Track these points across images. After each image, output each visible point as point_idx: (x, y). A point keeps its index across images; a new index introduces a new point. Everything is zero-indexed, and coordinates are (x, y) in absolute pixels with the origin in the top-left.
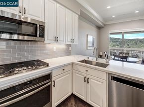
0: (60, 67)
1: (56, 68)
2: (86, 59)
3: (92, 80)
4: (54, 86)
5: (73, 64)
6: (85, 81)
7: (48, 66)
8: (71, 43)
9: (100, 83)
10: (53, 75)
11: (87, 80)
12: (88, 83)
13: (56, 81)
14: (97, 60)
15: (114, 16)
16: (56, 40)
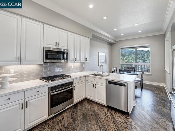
0: (78, 78)
1: (76, 78)
2: (96, 73)
3: (98, 85)
4: (75, 89)
5: (86, 76)
6: (94, 87)
7: (71, 77)
8: (85, 62)
9: (102, 86)
10: (74, 83)
11: (95, 86)
12: (95, 87)
13: (76, 86)
14: (103, 74)
15: (122, 35)
16: (75, 60)
